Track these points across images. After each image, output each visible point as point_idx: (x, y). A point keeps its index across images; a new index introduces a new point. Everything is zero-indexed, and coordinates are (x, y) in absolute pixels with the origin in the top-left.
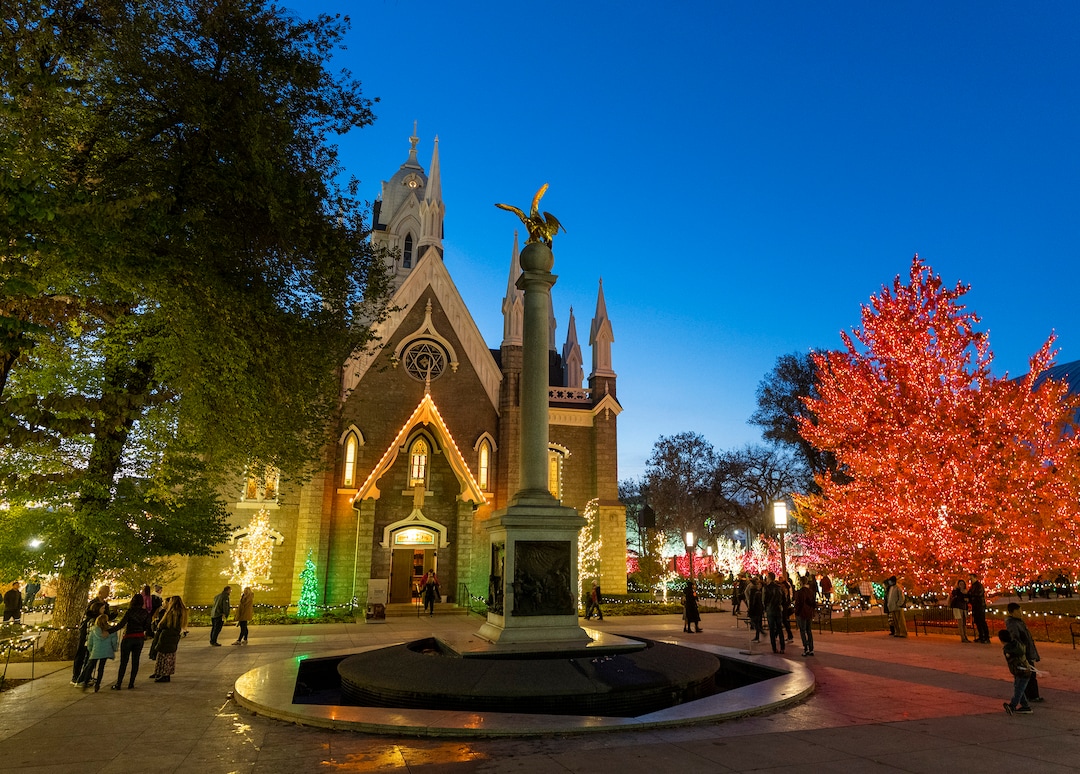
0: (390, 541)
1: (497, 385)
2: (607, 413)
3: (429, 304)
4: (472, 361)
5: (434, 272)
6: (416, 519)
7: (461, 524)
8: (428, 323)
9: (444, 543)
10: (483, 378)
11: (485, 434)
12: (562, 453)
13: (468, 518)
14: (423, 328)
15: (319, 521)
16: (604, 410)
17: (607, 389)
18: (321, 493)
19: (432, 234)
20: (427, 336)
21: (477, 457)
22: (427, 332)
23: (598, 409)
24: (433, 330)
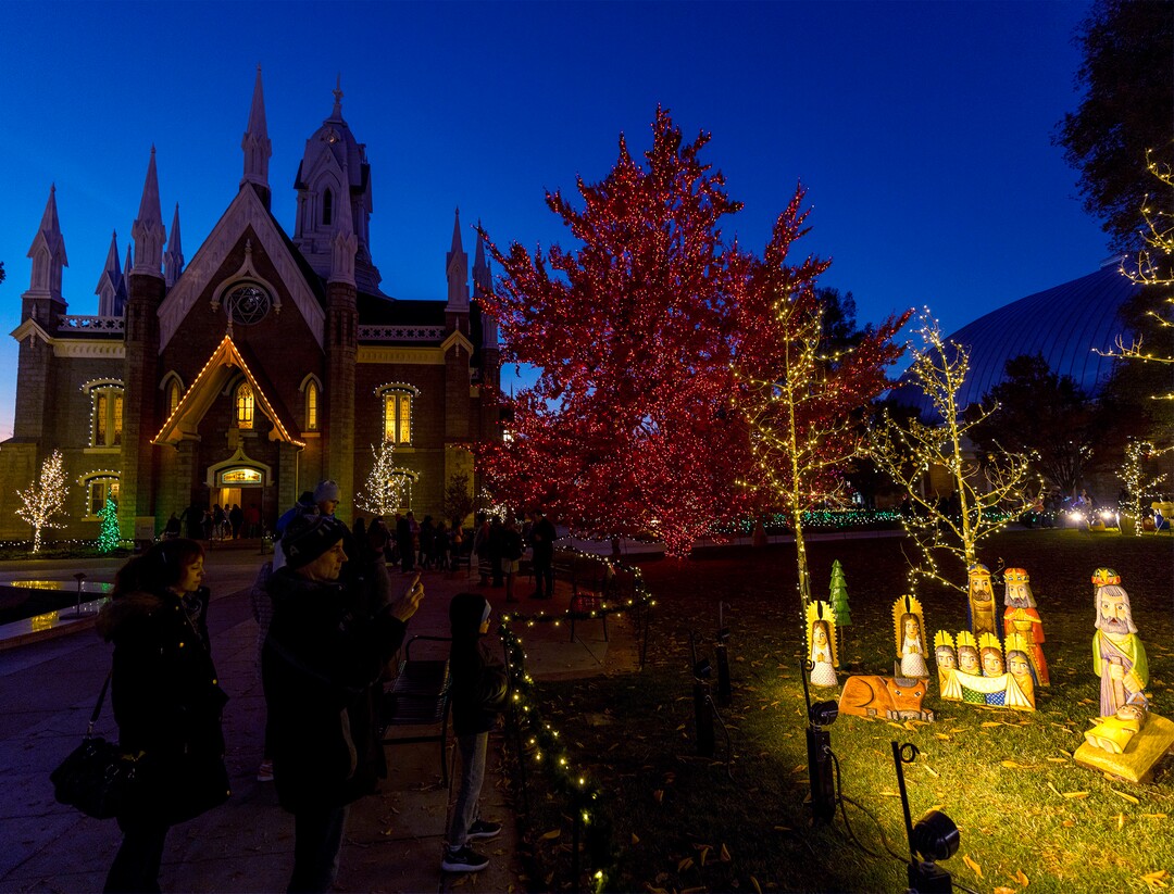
0: (216, 481)
1: (321, 325)
2: (457, 350)
3: (248, 245)
4: (296, 301)
5: (253, 210)
6: (241, 459)
7: (281, 463)
8: (247, 265)
9: (269, 482)
10: (307, 317)
11: (311, 375)
12: (413, 392)
13: (289, 458)
14: (243, 270)
15: (136, 463)
16: (454, 346)
17: (457, 325)
18: (137, 437)
19: (252, 171)
20: (249, 278)
21: (304, 398)
22: (248, 274)
23: (446, 345)
24: (254, 273)
